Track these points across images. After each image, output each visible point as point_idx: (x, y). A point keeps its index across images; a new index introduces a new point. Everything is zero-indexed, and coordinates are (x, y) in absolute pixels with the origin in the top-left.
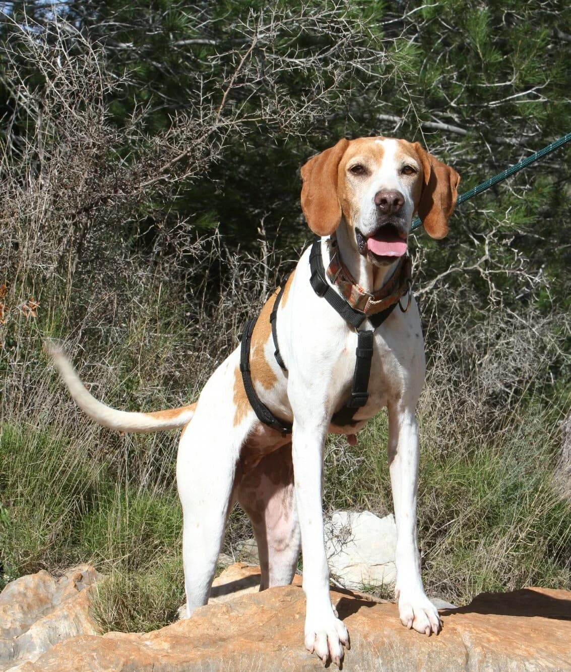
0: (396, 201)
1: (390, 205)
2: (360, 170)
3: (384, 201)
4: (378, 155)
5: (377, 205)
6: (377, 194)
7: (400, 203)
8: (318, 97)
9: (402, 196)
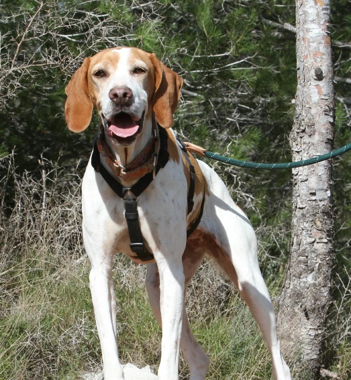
0: (125, 95)
1: (121, 98)
2: (101, 74)
3: (116, 95)
4: (114, 61)
5: (111, 99)
6: (111, 90)
7: (128, 95)
8: (90, 47)
9: (130, 90)
